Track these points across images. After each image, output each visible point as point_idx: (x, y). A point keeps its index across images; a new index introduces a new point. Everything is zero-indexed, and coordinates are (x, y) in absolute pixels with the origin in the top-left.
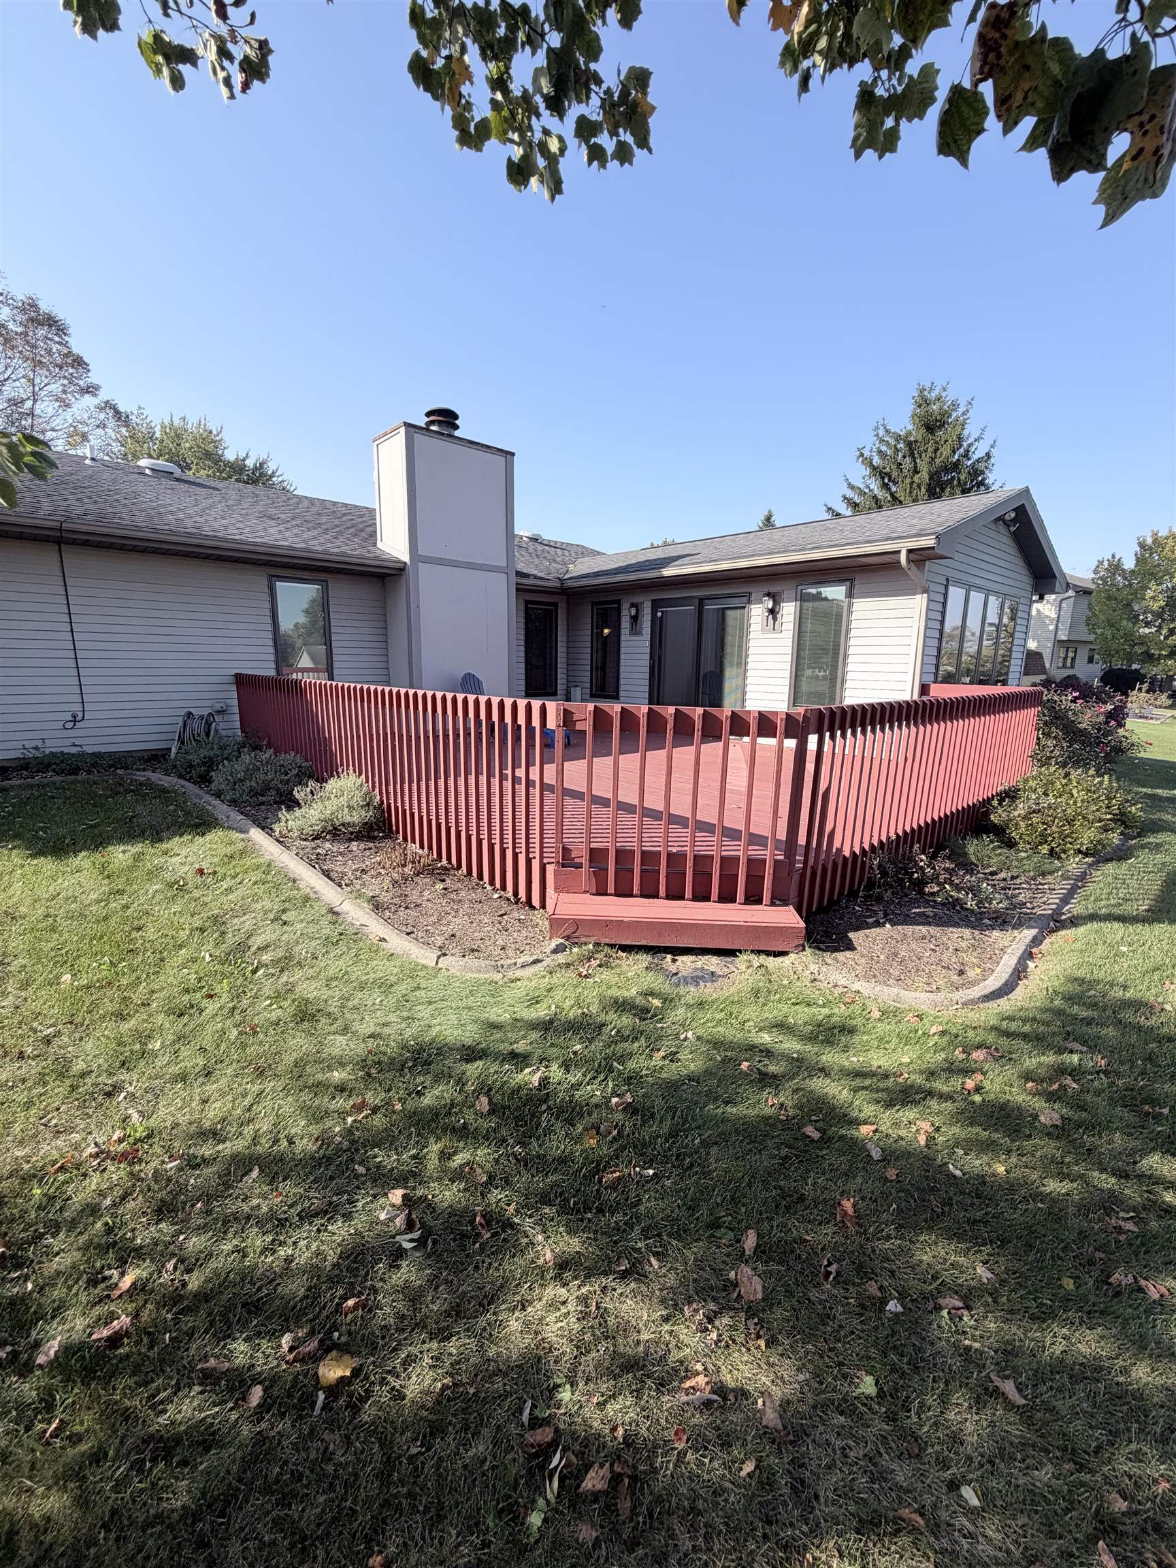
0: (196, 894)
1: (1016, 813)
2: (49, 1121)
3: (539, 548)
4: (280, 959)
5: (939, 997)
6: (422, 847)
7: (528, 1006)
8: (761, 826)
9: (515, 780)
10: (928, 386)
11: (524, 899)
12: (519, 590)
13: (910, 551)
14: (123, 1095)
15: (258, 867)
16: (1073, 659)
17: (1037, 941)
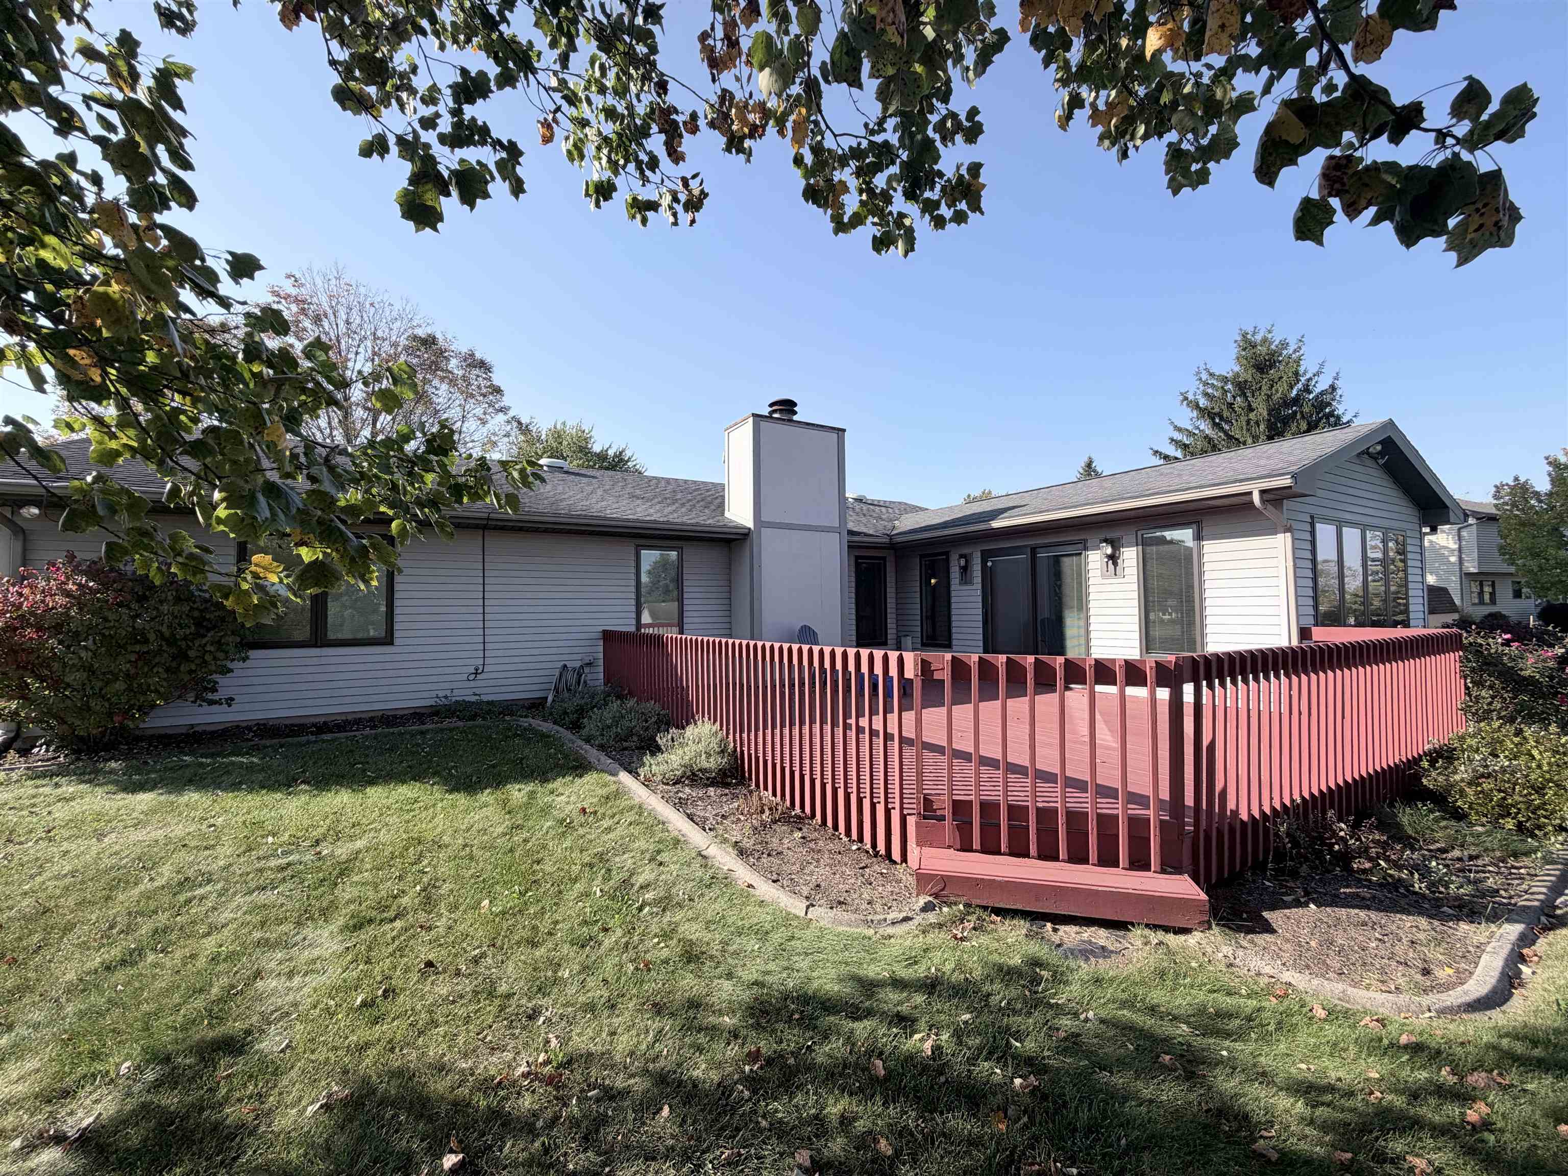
0: (581, 831)
1: (1457, 777)
2: (485, 1037)
3: (865, 507)
4: (661, 898)
5: (1403, 999)
6: (774, 794)
7: (906, 967)
8: (1141, 784)
9: (859, 730)
10: (1250, 330)
11: (883, 852)
12: (851, 547)
13: (1263, 492)
14: (542, 1019)
15: (632, 808)
16: (1493, 595)
17: (1527, 940)
